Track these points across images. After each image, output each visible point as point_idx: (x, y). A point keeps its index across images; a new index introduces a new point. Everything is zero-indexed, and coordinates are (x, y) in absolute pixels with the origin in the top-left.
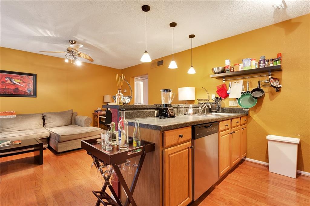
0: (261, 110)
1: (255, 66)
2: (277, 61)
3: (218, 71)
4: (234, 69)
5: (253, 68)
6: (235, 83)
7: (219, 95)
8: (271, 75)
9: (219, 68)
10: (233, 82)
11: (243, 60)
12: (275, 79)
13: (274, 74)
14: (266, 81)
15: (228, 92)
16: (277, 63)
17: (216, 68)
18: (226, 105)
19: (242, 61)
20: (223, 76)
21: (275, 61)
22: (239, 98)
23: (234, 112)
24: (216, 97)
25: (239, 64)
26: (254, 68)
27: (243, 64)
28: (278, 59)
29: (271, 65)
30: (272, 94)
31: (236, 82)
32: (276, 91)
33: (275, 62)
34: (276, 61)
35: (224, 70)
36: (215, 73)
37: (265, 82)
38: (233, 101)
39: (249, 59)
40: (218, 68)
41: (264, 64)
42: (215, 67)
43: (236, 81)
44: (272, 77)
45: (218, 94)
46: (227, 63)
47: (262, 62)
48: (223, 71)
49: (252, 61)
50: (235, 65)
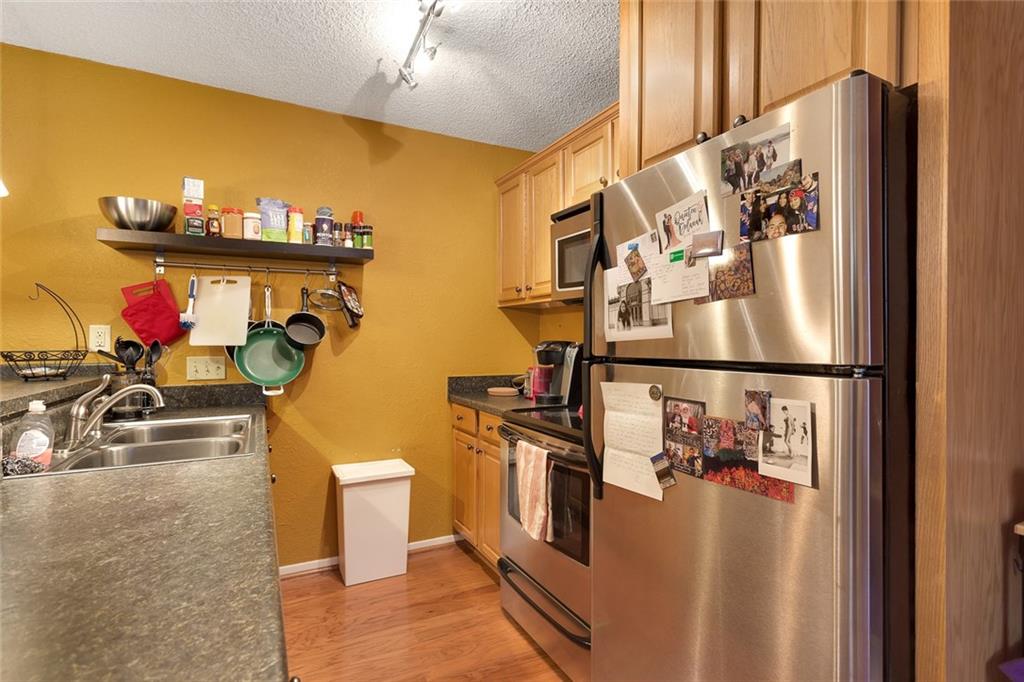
0: (308, 388)
1: (303, 234)
2: (365, 237)
3: (137, 217)
4: (220, 225)
5: (297, 239)
6: (212, 282)
7: (138, 332)
8: (338, 274)
9: (145, 203)
10: (207, 280)
11: (258, 202)
12: (351, 289)
13: (343, 271)
14: (330, 292)
15: (184, 317)
16: (365, 241)
17: (131, 201)
18: (170, 374)
19: (258, 204)
20: (155, 245)
21: (358, 233)
22: (240, 347)
23: (213, 402)
24: (125, 339)
25: (241, 212)
26: (300, 242)
27: (259, 216)
28: (366, 230)
29: (349, 244)
30: (340, 336)
31: (219, 282)
32: (351, 327)
33: (360, 237)
34: (364, 233)
35: (170, 220)
36: (122, 224)
37: (322, 294)
38: (207, 357)
39: (280, 202)
40: (141, 205)
41: (331, 236)
42: (126, 195)
43: (220, 278)
44: (339, 279)
45: (132, 324)
46: (194, 191)
47: (325, 227)
48: (162, 224)
49: (291, 215)
50: (226, 211)
